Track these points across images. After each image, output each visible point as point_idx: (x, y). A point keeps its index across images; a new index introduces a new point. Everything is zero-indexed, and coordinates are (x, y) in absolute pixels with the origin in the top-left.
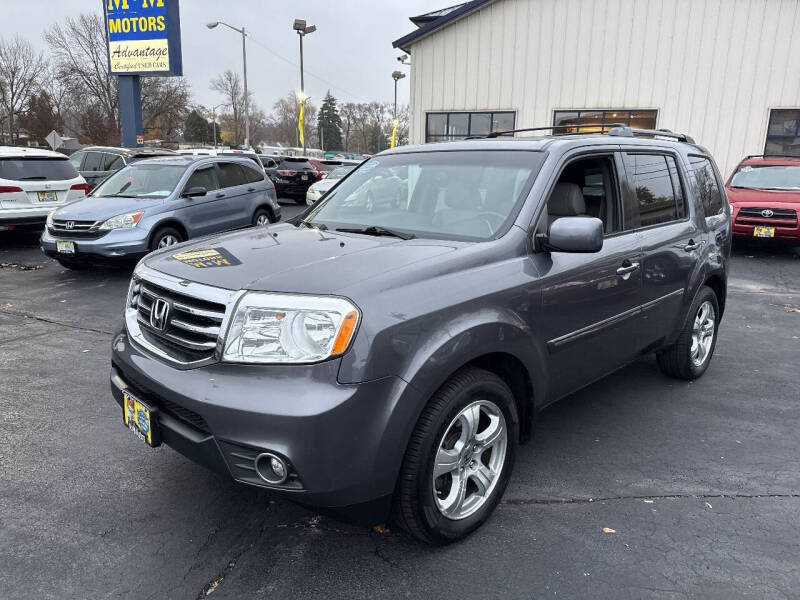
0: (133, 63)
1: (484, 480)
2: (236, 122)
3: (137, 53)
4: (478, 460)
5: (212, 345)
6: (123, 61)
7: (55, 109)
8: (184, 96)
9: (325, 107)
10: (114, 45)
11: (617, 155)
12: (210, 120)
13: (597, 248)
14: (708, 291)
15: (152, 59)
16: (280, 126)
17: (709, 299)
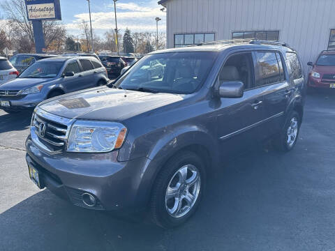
0: (38, 14)
1: (189, 200)
2: (88, 42)
3: (40, 10)
4: (187, 191)
5: (62, 144)
6: (34, 13)
7: (8, 38)
8: (64, 31)
9: (126, 34)
10: (29, 7)
11: (253, 53)
12: (76, 42)
13: (241, 96)
14: (295, 113)
15: (47, 13)
16: (107, 43)
17: (295, 116)
